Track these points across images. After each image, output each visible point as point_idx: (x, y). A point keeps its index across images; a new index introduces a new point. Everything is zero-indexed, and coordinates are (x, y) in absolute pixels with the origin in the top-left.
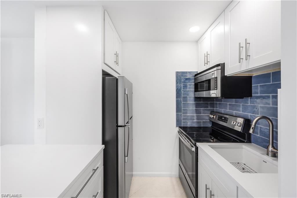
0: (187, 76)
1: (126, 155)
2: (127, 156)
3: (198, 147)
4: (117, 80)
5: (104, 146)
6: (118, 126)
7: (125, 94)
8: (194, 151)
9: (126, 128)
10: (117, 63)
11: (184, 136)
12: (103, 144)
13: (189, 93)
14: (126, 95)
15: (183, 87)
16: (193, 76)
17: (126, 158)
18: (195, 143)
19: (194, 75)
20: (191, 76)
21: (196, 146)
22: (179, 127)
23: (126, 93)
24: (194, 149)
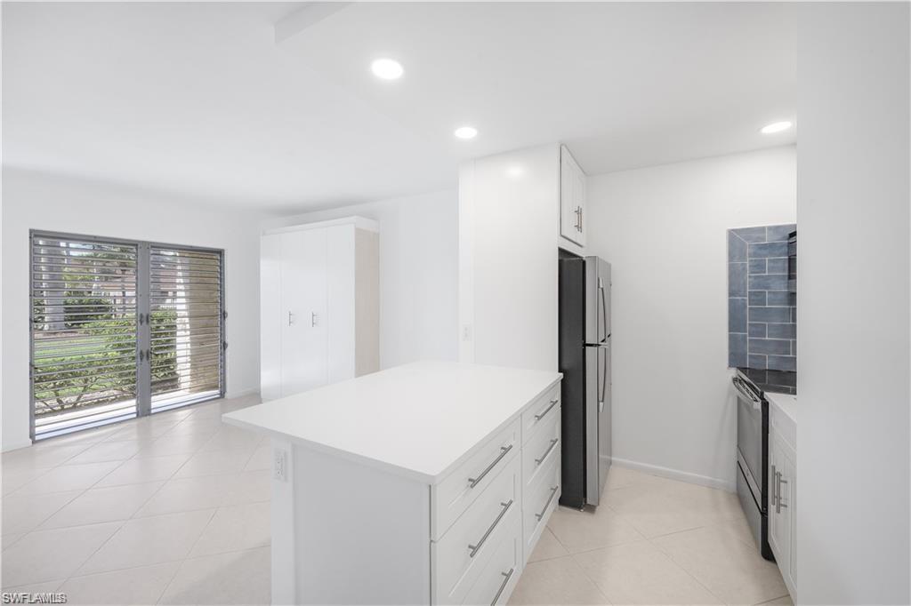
0: (764, 239)
1: (601, 399)
2: (603, 401)
3: (768, 403)
4: (584, 263)
5: (562, 374)
6: (585, 345)
7: (599, 287)
8: (758, 410)
9: (601, 350)
10: (579, 227)
11: (746, 386)
12: (560, 371)
13: (769, 281)
14: (600, 290)
15: (750, 266)
16: (783, 238)
17: (601, 404)
18: (762, 394)
19: (788, 236)
20: (780, 237)
21: (762, 398)
22: (738, 368)
23: (601, 286)
24: (758, 406)
